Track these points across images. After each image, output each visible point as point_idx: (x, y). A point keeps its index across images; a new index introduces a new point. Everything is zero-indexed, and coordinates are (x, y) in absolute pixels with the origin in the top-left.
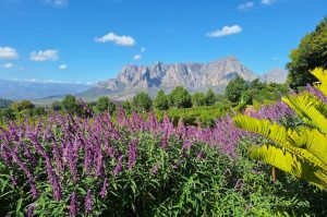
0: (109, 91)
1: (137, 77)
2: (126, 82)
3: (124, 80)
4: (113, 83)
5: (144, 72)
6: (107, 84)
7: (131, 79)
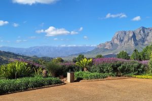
0: (107, 49)
1: (126, 39)
2: (118, 43)
3: (116, 42)
4: (109, 44)
5: (131, 35)
6: (105, 45)
7: (121, 41)
